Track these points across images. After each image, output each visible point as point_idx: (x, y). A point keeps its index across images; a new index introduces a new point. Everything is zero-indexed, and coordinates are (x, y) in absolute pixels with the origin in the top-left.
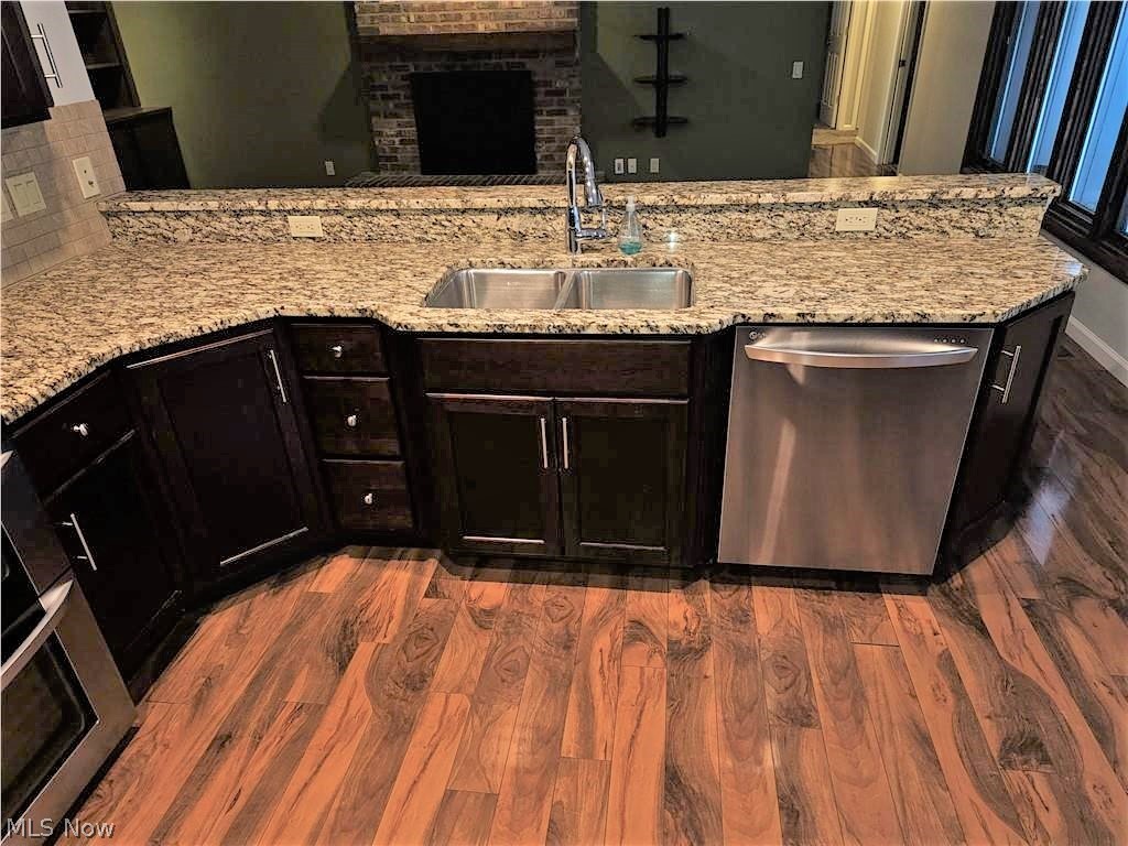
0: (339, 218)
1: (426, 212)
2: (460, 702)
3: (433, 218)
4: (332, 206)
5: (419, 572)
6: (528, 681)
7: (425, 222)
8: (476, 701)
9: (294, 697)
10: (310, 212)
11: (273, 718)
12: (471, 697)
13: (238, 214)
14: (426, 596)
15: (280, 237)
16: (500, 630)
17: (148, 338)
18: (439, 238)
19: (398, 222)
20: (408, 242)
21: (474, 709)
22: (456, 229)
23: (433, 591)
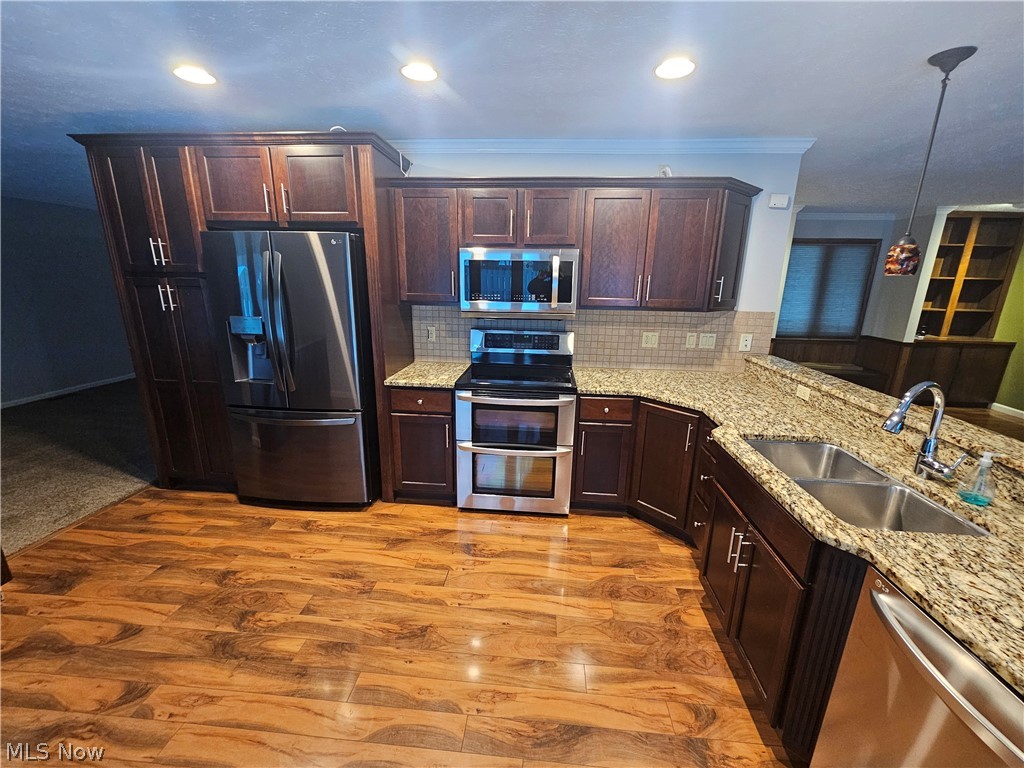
0: (818, 394)
1: (860, 408)
2: (608, 615)
3: (862, 412)
4: (816, 385)
5: (694, 583)
6: (632, 645)
7: (857, 413)
8: (610, 621)
9: (593, 554)
10: (806, 385)
11: (581, 551)
12: (613, 618)
13: (783, 376)
14: (678, 590)
15: (792, 393)
16: (667, 627)
17: (652, 394)
18: (861, 427)
19: (843, 408)
20: (843, 422)
21: (605, 621)
22: (872, 426)
23: (682, 592)
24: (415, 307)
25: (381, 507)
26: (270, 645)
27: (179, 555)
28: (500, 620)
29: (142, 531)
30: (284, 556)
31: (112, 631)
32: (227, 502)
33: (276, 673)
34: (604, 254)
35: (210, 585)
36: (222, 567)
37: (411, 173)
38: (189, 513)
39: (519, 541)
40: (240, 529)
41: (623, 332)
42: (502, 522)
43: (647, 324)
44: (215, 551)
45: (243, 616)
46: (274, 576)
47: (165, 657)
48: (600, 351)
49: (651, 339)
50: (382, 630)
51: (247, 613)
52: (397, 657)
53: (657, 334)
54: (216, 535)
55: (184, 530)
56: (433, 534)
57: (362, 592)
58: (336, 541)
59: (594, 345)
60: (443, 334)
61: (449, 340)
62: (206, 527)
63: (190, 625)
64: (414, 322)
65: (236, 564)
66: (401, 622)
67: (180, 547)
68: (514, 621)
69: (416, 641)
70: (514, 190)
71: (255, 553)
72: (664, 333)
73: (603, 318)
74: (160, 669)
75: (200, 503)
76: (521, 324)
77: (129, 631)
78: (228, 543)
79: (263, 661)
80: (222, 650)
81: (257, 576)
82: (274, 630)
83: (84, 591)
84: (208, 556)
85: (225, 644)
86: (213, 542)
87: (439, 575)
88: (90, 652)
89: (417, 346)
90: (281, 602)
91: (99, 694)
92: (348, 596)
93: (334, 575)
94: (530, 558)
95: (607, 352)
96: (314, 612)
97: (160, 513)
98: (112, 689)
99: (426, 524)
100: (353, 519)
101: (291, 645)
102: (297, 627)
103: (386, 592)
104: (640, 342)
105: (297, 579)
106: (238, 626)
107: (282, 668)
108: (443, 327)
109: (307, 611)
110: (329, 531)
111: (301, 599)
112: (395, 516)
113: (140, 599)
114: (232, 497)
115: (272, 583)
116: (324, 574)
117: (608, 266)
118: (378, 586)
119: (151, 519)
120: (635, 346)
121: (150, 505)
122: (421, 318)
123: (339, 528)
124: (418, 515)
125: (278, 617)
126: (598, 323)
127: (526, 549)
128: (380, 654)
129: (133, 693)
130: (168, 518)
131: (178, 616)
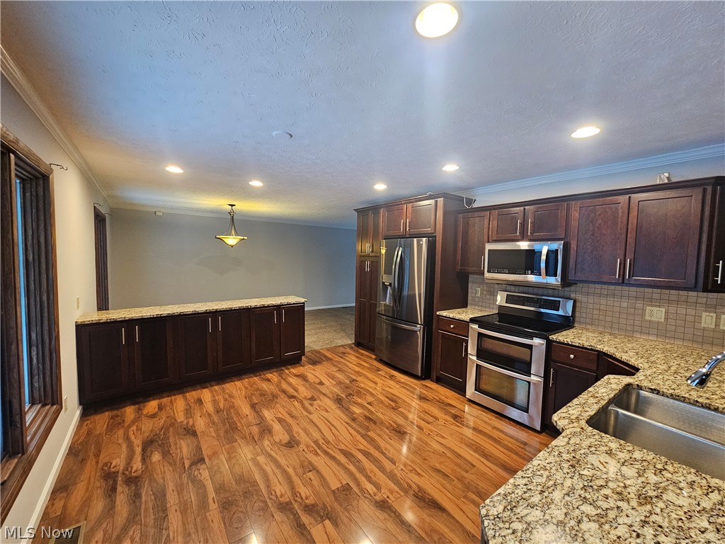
17: (612, 351)
24: (470, 276)
25: (428, 383)
26: (351, 407)
27: (346, 368)
28: (442, 449)
29: (341, 357)
30: (376, 383)
31: (318, 381)
32: (371, 358)
33: (347, 415)
34: (588, 244)
35: (347, 381)
36: (354, 378)
37: (475, 205)
38: (357, 357)
39: (490, 428)
40: (368, 368)
41: (625, 305)
42: (489, 416)
43: (651, 299)
44: (356, 372)
45: (350, 394)
46: (367, 388)
47: (324, 394)
48: (602, 318)
49: (656, 314)
50: (389, 424)
51: (351, 394)
52: (387, 435)
53: (663, 310)
54: (360, 367)
55: (352, 361)
56: (443, 403)
57: (393, 408)
58: (398, 387)
59: (596, 312)
60: (485, 293)
61: (488, 297)
62: (359, 363)
63: (335, 390)
64: (470, 285)
65: (359, 379)
66: (398, 425)
67: (347, 366)
68: (449, 454)
69: (399, 434)
70: (522, 208)
71: (367, 378)
72: (672, 310)
73: (605, 292)
74: (321, 396)
75: (362, 355)
76: (540, 291)
77: (321, 383)
78: (361, 371)
79: (347, 410)
80: (338, 401)
81: (362, 385)
82: (355, 403)
83: (318, 367)
84: (353, 372)
85: (340, 399)
86: (357, 369)
87: (431, 419)
88: (311, 384)
89: (469, 298)
90: (363, 397)
91: (305, 394)
92: (387, 406)
93: (387, 398)
94: (488, 438)
95: (609, 319)
96: (371, 405)
97: (349, 354)
98: (309, 395)
99: (443, 398)
100: (412, 382)
101: (357, 410)
102: (362, 406)
103: (402, 413)
104: (643, 315)
105: (374, 392)
106: (346, 397)
107: (349, 415)
108: (485, 289)
109: (369, 404)
110: (398, 382)
111: (370, 399)
112: (430, 388)
113: (328, 376)
114: (374, 357)
115: (365, 390)
116: (384, 396)
117: (592, 252)
118: (400, 409)
119: (346, 355)
120: (637, 318)
121: (348, 350)
122: (473, 283)
123: (403, 383)
124: (443, 393)
125: (360, 401)
126: (600, 295)
127: (491, 434)
128: (382, 430)
129: (313, 399)
130: (350, 356)
131: (334, 386)
